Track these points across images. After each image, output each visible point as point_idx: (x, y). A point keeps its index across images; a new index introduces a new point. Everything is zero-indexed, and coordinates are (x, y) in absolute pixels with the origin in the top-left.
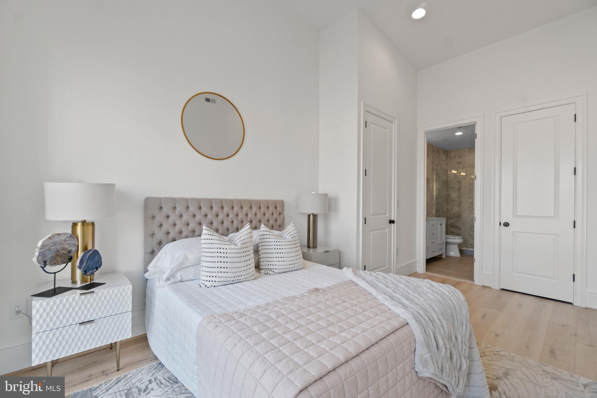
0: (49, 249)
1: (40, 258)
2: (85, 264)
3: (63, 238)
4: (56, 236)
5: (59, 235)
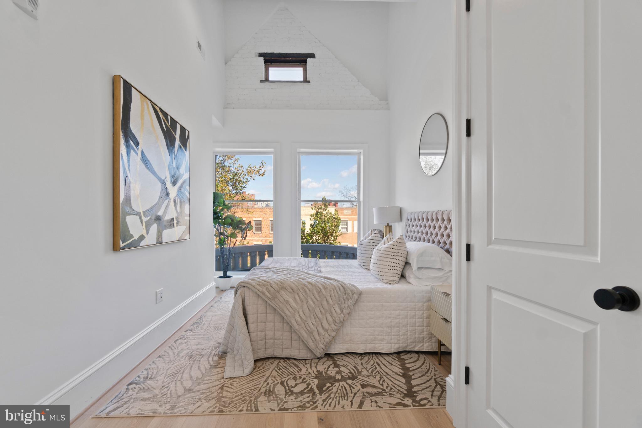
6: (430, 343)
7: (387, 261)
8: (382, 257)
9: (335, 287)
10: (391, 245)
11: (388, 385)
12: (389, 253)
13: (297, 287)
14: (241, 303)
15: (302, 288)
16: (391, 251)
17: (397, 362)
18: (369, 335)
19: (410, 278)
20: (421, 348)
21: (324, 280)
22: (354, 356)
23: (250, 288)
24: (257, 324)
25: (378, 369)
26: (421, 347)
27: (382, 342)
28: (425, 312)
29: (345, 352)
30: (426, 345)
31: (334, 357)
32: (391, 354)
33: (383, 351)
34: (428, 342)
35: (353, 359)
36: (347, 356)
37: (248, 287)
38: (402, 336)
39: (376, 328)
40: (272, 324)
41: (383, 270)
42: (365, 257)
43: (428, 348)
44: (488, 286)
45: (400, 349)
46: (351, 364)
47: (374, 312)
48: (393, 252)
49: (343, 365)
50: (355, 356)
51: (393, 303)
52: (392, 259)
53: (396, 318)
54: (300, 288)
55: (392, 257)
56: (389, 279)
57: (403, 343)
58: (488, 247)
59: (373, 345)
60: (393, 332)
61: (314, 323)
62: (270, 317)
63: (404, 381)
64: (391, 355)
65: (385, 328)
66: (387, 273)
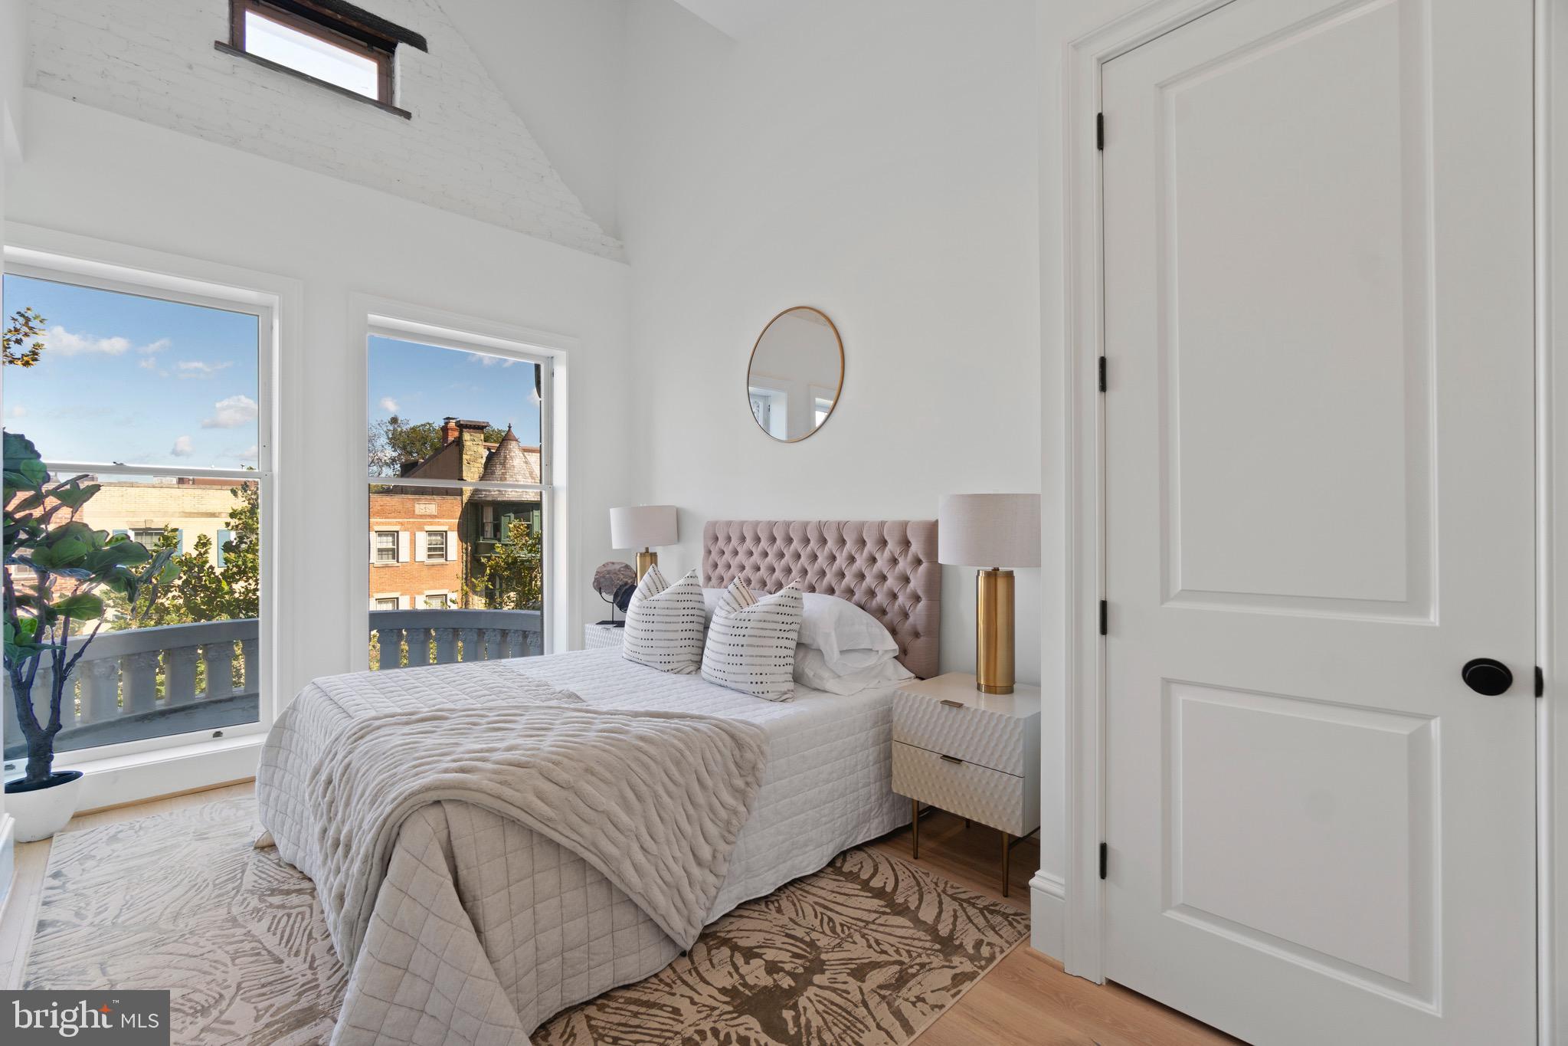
0: (604, 577)
1: (596, 584)
2: (619, 598)
3: (617, 567)
4: (610, 565)
5: (613, 563)
6: (880, 819)
7: (769, 647)
8: (756, 636)
9: (709, 737)
10: (776, 605)
11: (895, 949)
12: (774, 626)
13: (621, 759)
14: (444, 868)
15: (637, 759)
16: (777, 620)
17: (850, 885)
18: (783, 842)
19: (821, 678)
20: (867, 835)
21: (664, 722)
22: (753, 908)
23: (466, 803)
24: (512, 923)
25: (838, 919)
26: (867, 832)
27: (807, 849)
28: (871, 750)
29: (733, 908)
30: (875, 823)
31: (717, 932)
32: (821, 871)
33: (809, 871)
34: (877, 817)
35: (761, 917)
36: (741, 916)
37: (460, 801)
38: (840, 819)
39: (794, 818)
40: (555, 902)
41: (764, 670)
42: (665, 640)
43: (878, 831)
44: (1163, 679)
45: (837, 850)
46: (771, 931)
47: (787, 780)
48: (783, 623)
49: (758, 944)
50: (756, 907)
51: (821, 745)
52: (780, 640)
53: (828, 781)
54: (629, 763)
55: (782, 634)
56: (779, 689)
57: (841, 835)
58: (1163, 606)
59: (789, 863)
60: (825, 816)
61: (678, 854)
62: (547, 881)
63: (908, 924)
64: (822, 875)
65: (810, 812)
66: (774, 674)
